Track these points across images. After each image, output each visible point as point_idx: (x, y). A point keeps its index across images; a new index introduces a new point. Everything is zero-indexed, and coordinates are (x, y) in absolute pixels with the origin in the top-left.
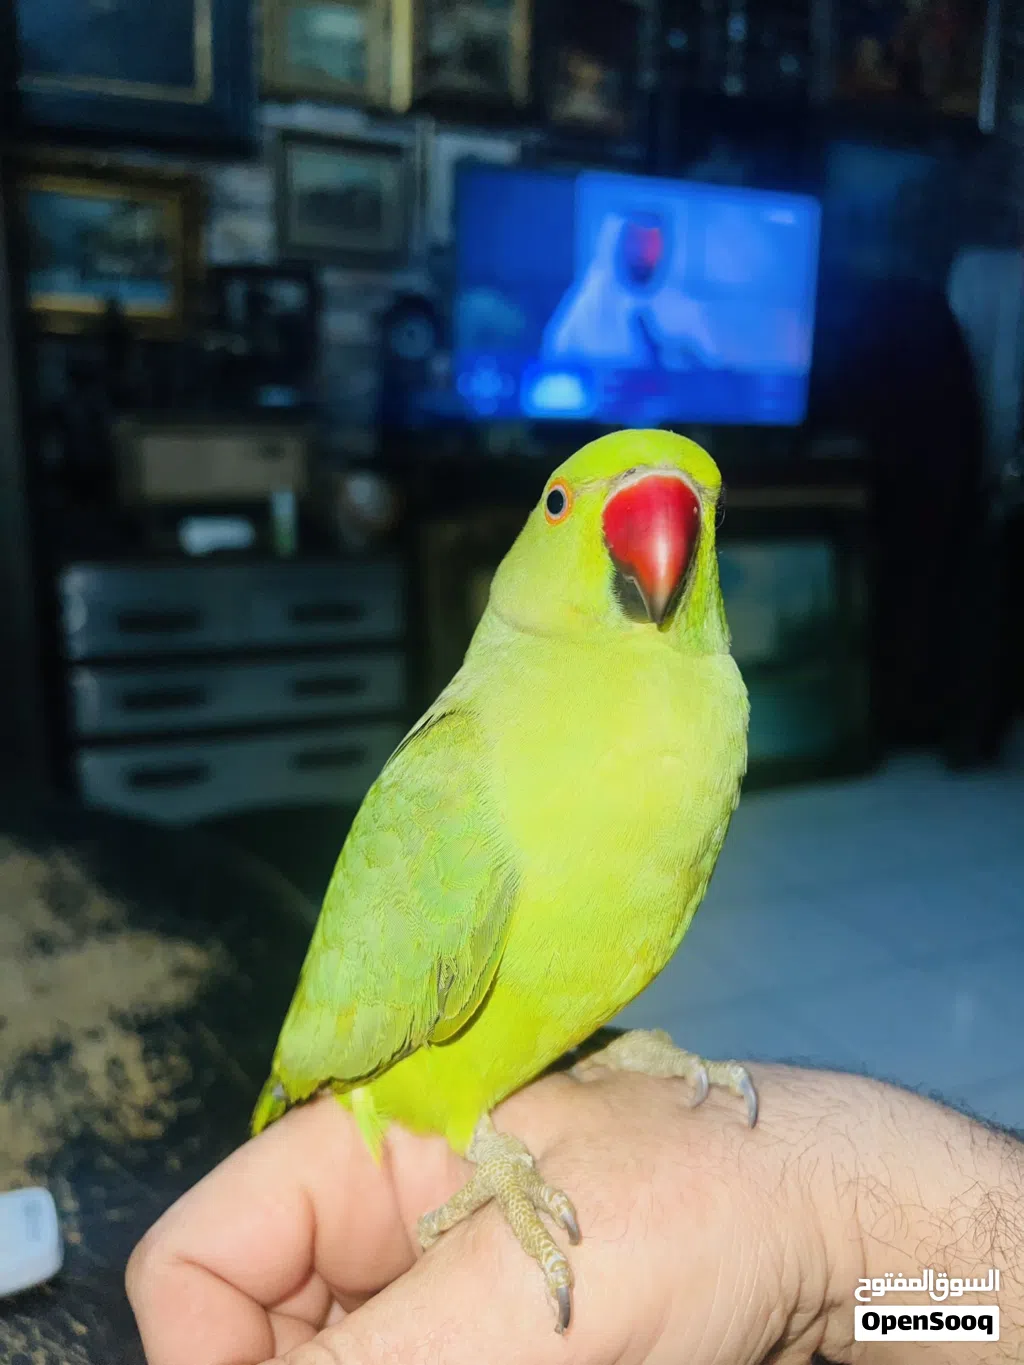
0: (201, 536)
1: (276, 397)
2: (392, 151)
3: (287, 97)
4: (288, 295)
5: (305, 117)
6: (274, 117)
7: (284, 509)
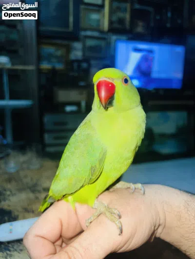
0: (69, 109)
1: (82, 84)
2: (104, 39)
3: (85, 30)
4: (85, 65)
5: (89, 33)
6: (83, 33)
7: (83, 104)
